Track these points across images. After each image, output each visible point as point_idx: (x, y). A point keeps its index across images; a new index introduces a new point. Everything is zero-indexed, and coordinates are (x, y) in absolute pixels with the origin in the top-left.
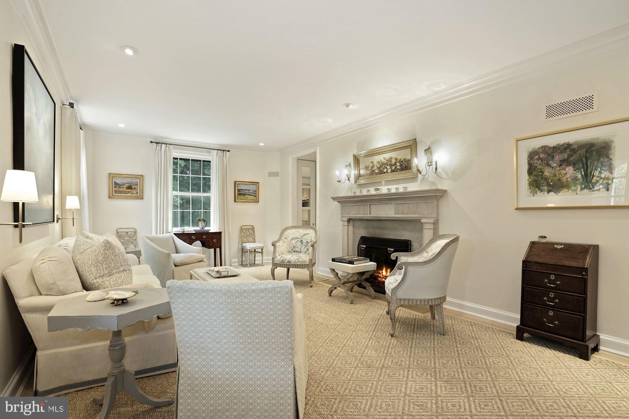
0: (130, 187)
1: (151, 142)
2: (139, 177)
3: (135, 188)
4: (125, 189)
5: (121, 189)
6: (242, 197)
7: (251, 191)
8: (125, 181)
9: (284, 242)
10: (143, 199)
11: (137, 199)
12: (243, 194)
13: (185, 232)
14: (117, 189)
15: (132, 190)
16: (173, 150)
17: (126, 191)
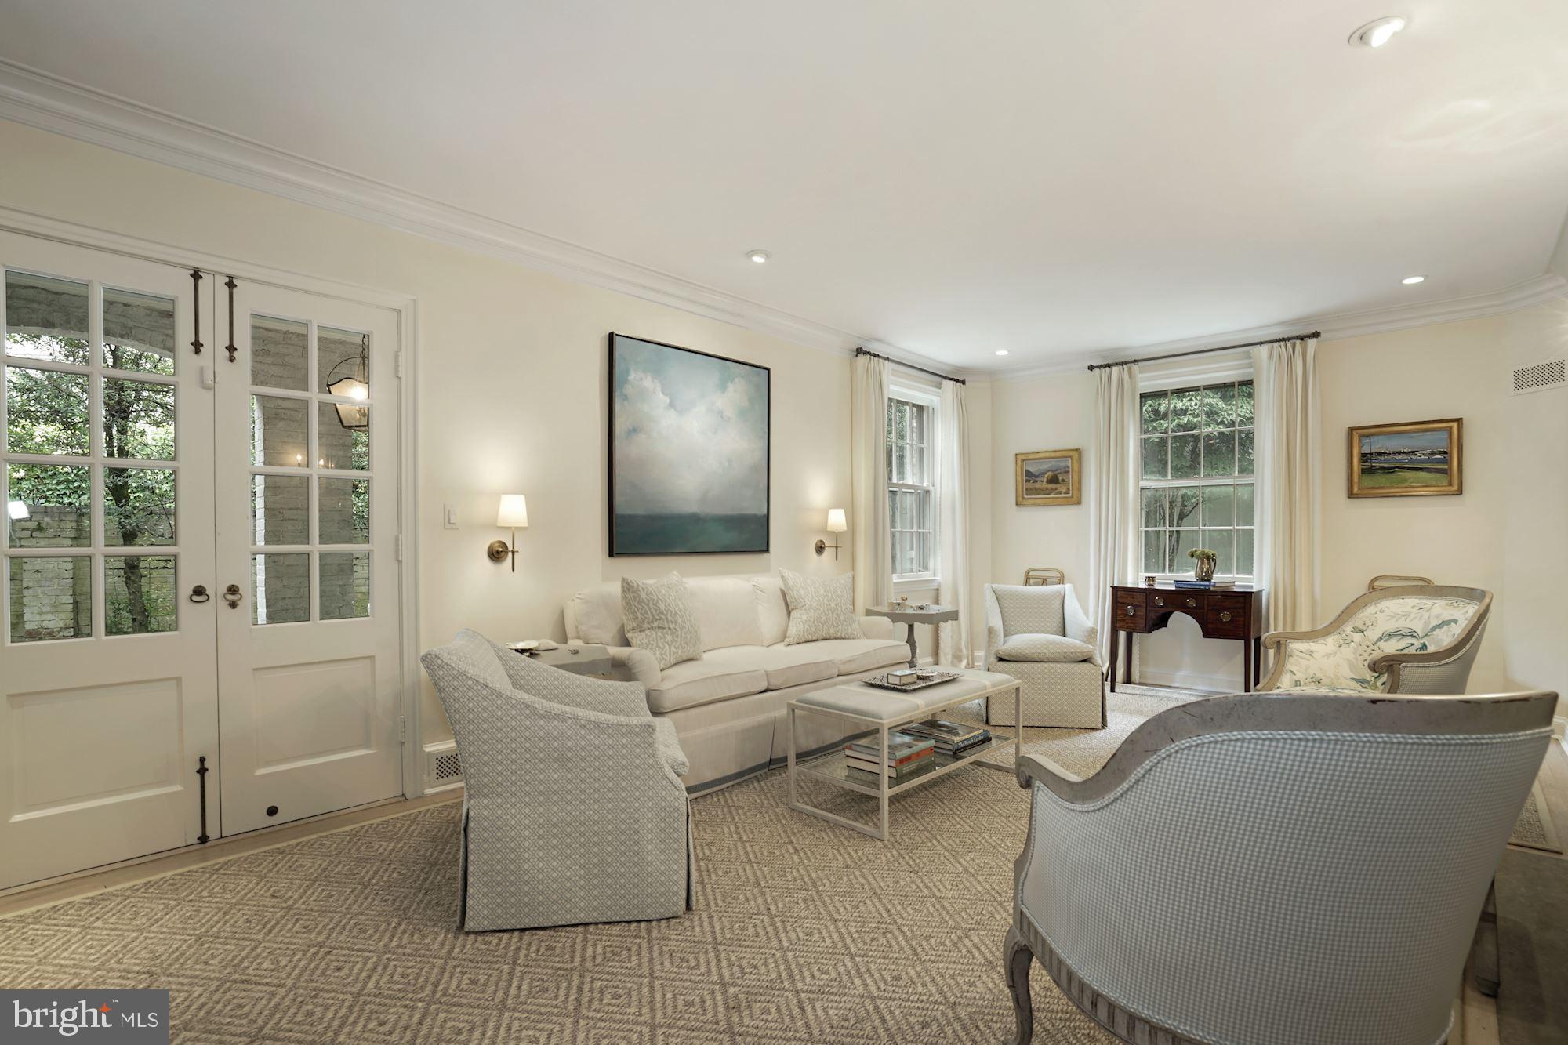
0: (1054, 480)
1: (1091, 368)
2: (1071, 453)
3: (1063, 481)
4: (1044, 485)
5: (1037, 485)
6: (1380, 479)
7: (1420, 456)
8: (1045, 466)
9: (1346, 642)
10: (1079, 503)
11: (1068, 504)
12: (1382, 468)
13: (1157, 587)
14: (1031, 485)
15: (1058, 486)
16: (1140, 375)
17: (1047, 489)
